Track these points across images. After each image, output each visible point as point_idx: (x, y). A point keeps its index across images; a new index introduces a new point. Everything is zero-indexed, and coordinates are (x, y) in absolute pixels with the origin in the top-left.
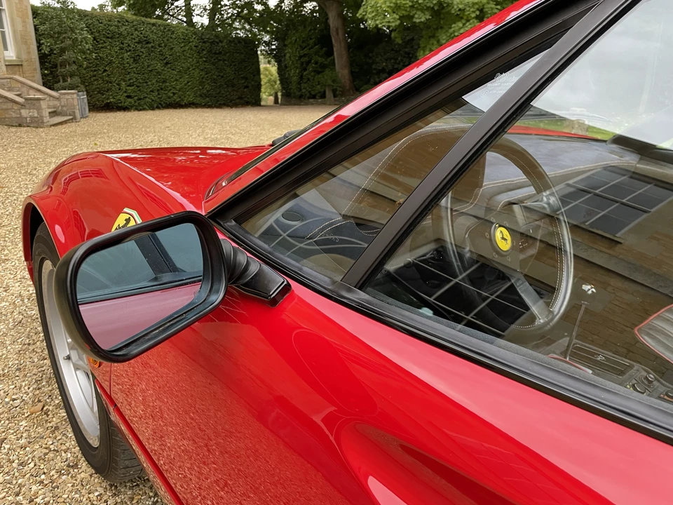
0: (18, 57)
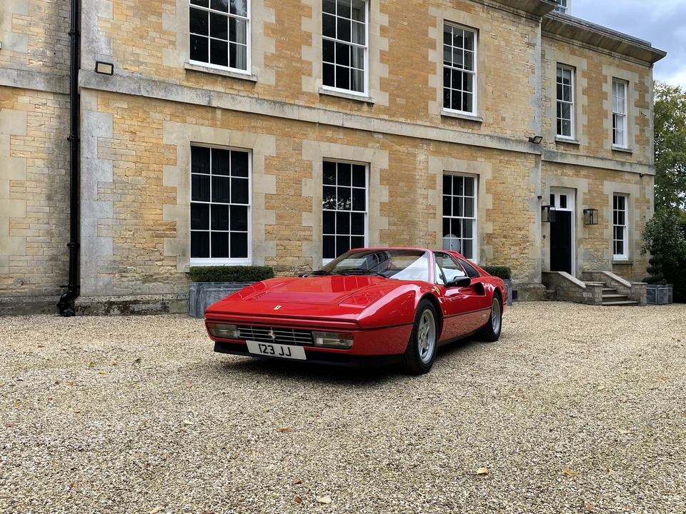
0: (629, 259)
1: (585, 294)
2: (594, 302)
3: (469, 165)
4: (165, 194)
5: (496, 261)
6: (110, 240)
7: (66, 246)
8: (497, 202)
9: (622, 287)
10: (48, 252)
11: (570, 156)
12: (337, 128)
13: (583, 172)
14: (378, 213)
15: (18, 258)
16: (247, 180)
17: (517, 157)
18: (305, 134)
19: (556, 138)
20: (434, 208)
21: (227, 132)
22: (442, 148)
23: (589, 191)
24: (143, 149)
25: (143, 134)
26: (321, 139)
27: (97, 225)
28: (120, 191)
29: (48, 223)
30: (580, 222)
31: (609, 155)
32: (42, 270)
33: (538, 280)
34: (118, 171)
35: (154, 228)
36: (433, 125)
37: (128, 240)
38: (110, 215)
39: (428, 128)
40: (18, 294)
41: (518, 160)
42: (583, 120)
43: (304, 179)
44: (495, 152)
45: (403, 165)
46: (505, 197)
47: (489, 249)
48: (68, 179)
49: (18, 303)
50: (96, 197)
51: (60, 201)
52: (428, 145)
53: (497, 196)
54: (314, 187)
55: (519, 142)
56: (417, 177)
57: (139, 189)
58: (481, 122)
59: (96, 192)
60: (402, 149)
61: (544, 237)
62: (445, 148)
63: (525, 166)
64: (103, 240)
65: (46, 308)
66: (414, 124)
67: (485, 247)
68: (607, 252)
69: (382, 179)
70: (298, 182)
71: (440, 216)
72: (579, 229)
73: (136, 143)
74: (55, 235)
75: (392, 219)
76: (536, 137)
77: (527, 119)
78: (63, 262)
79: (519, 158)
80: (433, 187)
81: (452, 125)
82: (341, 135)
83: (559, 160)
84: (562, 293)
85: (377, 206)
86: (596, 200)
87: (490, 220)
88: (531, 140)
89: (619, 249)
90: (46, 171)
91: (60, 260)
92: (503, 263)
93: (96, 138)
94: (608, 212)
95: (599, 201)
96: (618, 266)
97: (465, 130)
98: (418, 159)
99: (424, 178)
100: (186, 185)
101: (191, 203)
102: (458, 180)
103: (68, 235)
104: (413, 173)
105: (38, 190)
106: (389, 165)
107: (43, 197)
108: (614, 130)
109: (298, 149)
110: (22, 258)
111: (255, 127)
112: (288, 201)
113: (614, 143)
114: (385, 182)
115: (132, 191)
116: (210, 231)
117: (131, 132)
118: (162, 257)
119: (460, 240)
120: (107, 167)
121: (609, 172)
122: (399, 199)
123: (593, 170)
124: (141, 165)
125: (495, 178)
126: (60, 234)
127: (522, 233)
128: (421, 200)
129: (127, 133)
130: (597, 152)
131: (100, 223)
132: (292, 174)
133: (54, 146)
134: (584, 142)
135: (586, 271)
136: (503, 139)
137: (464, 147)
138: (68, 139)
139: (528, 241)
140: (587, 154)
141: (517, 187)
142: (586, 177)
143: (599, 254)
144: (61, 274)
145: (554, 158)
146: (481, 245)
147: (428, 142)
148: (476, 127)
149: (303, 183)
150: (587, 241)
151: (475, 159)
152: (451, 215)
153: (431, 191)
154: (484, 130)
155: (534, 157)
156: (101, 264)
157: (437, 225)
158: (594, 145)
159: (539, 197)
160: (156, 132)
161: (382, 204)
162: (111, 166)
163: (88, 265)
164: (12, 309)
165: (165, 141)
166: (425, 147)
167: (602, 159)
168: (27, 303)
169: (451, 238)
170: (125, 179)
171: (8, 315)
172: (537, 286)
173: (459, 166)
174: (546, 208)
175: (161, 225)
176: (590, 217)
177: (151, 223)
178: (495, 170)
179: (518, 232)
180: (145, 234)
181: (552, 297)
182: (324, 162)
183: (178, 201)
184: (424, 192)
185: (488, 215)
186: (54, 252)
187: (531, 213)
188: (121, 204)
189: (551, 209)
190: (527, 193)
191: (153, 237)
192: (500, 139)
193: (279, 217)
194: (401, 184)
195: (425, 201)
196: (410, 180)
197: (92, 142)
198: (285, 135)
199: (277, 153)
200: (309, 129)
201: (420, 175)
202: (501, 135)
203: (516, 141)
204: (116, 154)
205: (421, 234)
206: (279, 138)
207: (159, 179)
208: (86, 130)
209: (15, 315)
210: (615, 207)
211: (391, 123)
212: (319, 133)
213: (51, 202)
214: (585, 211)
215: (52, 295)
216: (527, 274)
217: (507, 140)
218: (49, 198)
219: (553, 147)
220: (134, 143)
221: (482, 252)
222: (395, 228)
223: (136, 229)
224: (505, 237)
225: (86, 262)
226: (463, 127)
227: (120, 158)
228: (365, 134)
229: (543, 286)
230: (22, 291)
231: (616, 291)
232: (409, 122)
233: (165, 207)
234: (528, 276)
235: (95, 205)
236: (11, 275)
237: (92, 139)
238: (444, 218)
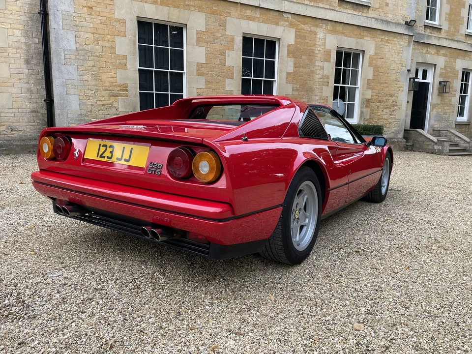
0: (468, 120)
1: (436, 147)
2: (443, 153)
3: (357, 43)
4: (118, 61)
5: (371, 121)
6: (77, 97)
7: (43, 102)
8: (376, 74)
9: (463, 142)
10: (30, 106)
11: (434, 37)
12: (254, 8)
13: (443, 51)
14: (284, 80)
15: (6, 110)
16: (183, 50)
17: (395, 37)
18: (229, 13)
19: (425, 22)
20: (328, 78)
21: (166, 9)
22: (338, 28)
23: (445, 66)
24: (98, 22)
25: (98, 9)
26: (242, 17)
27: (65, 85)
28: (82, 58)
29: (28, 83)
30: (436, 92)
31: (463, 38)
32: (26, 119)
33: (401, 135)
34: (80, 40)
35: (111, 88)
36: (331, 8)
37: (91, 98)
38: (76, 77)
39: (327, 10)
40: (10, 138)
41: (395, 40)
42: (446, 8)
43: (227, 51)
44: (379, 32)
45: (307, 41)
46: (382, 70)
47: (367, 111)
48: (41, 47)
49: (10, 145)
50: (63, 62)
51: (36, 65)
52: (327, 25)
53: (376, 69)
54: (235, 58)
55: (398, 24)
56: (317, 52)
57: (97, 56)
58: (370, 6)
59: (63, 58)
60: (306, 27)
61: (408, 102)
62: (340, 28)
63: (400, 45)
64: (71, 97)
65: (32, 150)
66: (316, 7)
67: (365, 110)
68: (453, 115)
69: (289, 53)
70: (223, 53)
71: (332, 84)
72: (434, 97)
73: (94, 17)
74: (34, 92)
75: (295, 86)
76: (411, 21)
77: (404, 5)
78: (42, 113)
79: (397, 38)
80: (327, 60)
81: (347, 8)
82: (257, 14)
83: (425, 41)
84: (417, 146)
85: (284, 75)
86: (449, 74)
87: (369, 88)
88: (407, 23)
89: (461, 112)
90: (23, 39)
91: (39, 113)
92: (376, 122)
93: (60, 12)
94: (457, 84)
95: (451, 75)
96: (459, 125)
97: (356, 13)
98: (318, 36)
99: (322, 52)
100: (134, 54)
101: (139, 70)
102: (348, 55)
103: (44, 93)
104: (314, 48)
105: (18, 56)
106: (295, 41)
107: (22, 61)
108: (468, 18)
109: (223, 25)
110: (10, 110)
111: (189, 5)
112: (215, 69)
113: (467, 29)
114: (291, 55)
115: (92, 57)
116: (154, 92)
117: (89, 7)
118: (118, 112)
119: (345, 104)
120: (71, 36)
121: (461, 52)
122: (301, 70)
123: (449, 49)
124: (98, 36)
125: (376, 54)
126: (38, 92)
127: (392, 99)
128: (318, 71)
129: (85, 8)
130: (454, 35)
131: (69, 82)
132: (218, 47)
133: (28, 19)
134: (445, 27)
135: (436, 129)
136: (386, 21)
137: (355, 27)
138: (39, 13)
139: (397, 105)
140: (447, 37)
141: (393, 62)
142: (444, 55)
143: (447, 116)
144: (42, 123)
145: (422, 39)
146: (361, 108)
147: (326, 21)
148: (365, 11)
149: (227, 55)
150: (439, 106)
151: (362, 37)
152: (340, 84)
153: (326, 64)
154: (371, 13)
155: (408, 37)
156: (70, 116)
157: (329, 92)
158: (452, 29)
159: (409, 71)
160: (109, 8)
161: (288, 74)
162: (74, 36)
163: (61, 117)
164: (6, 149)
165: (116, 16)
166: (324, 26)
167: (458, 41)
168: (16, 145)
169: (339, 102)
170: (85, 47)
171: (3, 154)
172: (400, 140)
173: (349, 43)
174: (412, 80)
175: (116, 86)
176: (443, 87)
177: (108, 84)
178: (377, 48)
179: (390, 98)
180: (104, 93)
181: (410, 149)
182: (243, 37)
183: (128, 67)
184: (321, 64)
185: (368, 84)
186: (34, 106)
187: (401, 83)
188: (83, 68)
189: (416, 80)
190: (400, 67)
191: (110, 95)
192: (383, 21)
193: (207, 82)
194: (304, 57)
195: (321, 72)
196: (311, 54)
197: (58, 15)
198: (213, 13)
199: (206, 28)
200: (232, 9)
201: (319, 50)
202: (384, 18)
203: (395, 23)
204: (77, 26)
205: (317, 98)
206: (208, 15)
207: (112, 48)
208: (52, 4)
209: (8, 155)
210: (462, 81)
211: (299, 5)
212: (240, 12)
213: (29, 66)
214: (440, 83)
215: (35, 139)
216: (393, 130)
217: (388, 22)
218: (27, 62)
219: (421, 30)
220: (91, 16)
221: (362, 113)
222: (297, 93)
223: (96, 89)
224: (380, 102)
225: (59, 114)
226: (355, 11)
227: (80, 29)
228: (277, 14)
229: (404, 140)
230: (12, 136)
231: (457, 144)
232: (312, 4)
233: (119, 72)
234: (394, 132)
235: (63, 68)
236: (2, 124)
237: (56, 12)
238: (335, 86)
